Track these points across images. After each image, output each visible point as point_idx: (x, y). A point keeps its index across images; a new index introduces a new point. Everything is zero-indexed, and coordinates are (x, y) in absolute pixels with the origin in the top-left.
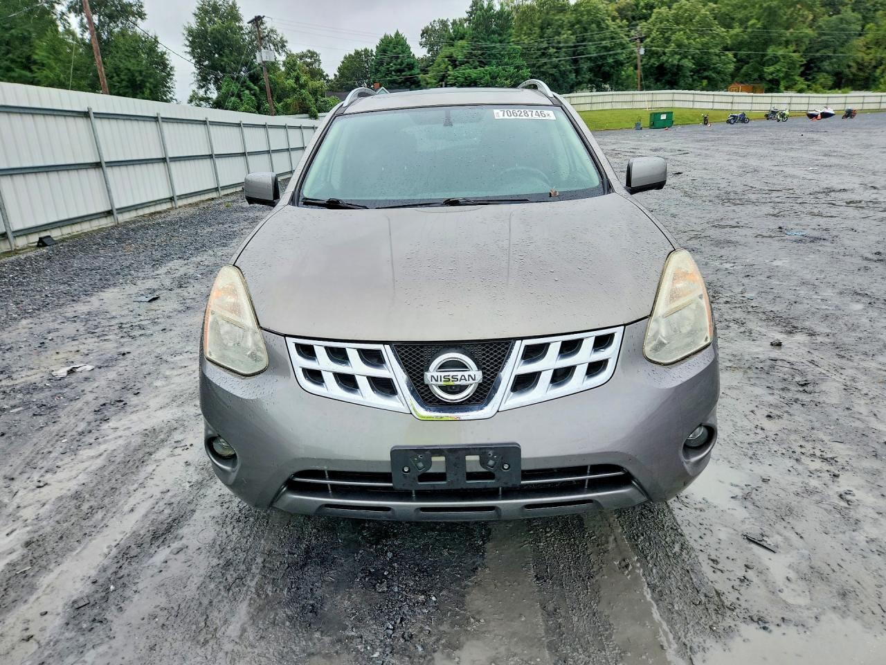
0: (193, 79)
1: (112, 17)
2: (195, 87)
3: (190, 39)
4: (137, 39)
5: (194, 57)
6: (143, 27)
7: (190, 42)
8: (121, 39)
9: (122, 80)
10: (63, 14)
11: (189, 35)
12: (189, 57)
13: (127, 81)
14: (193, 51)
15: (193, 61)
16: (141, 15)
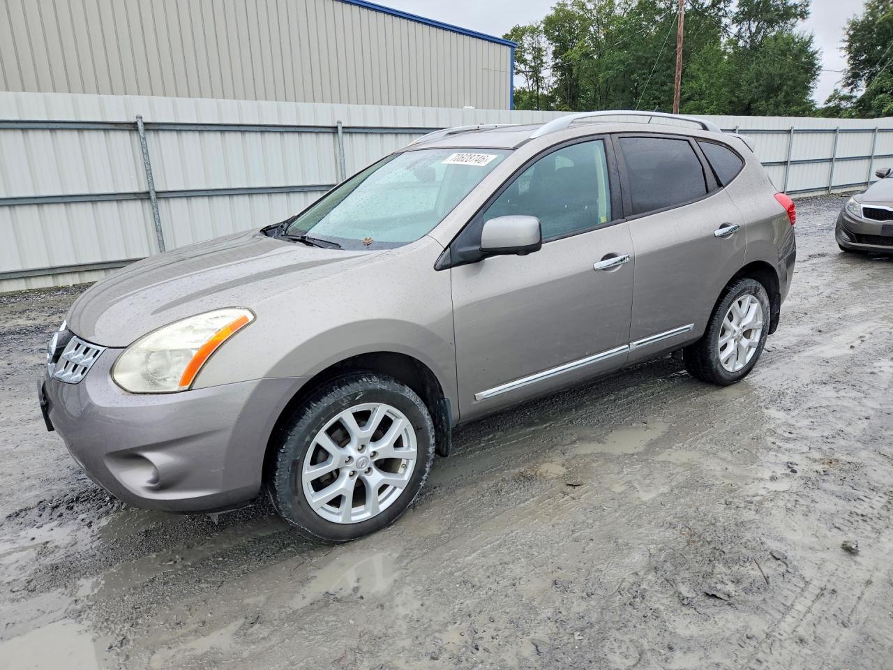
0: (840, 77)
1: (771, 23)
2: (839, 87)
3: (852, 32)
4: (790, 41)
5: (850, 52)
6: (800, 29)
7: (850, 36)
8: (773, 42)
9: (761, 85)
10: (726, 26)
11: (852, 28)
12: (844, 52)
13: (765, 86)
14: (850, 46)
15: (848, 57)
16: (803, 15)
